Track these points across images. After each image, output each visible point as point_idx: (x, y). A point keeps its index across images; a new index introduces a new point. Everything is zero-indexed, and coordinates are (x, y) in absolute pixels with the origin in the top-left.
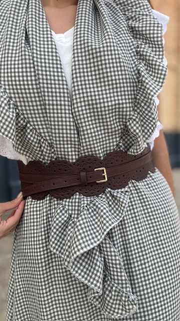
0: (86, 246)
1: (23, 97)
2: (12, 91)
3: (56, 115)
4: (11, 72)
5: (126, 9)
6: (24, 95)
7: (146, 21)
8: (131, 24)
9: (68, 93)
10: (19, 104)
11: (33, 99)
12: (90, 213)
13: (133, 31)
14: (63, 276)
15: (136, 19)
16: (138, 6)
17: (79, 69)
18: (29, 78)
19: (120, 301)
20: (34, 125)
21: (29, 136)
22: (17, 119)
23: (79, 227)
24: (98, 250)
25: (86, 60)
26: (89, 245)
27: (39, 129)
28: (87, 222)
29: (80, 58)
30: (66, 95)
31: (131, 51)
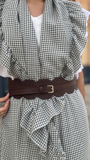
0: (40, 126)
1: (15, 48)
2: (10, 44)
3: (30, 58)
4: (10, 35)
5: (69, 7)
6: (16, 47)
7: (79, 14)
8: (71, 15)
9: (37, 47)
10: (13, 51)
11: (20, 49)
12: (43, 109)
13: (71, 19)
14: (27, 140)
15: (74, 13)
16: (75, 6)
17: (44, 35)
18: (19, 38)
19: (57, 154)
20: (19, 62)
21: (16, 67)
22: (11, 58)
23: (37, 116)
24: (46, 128)
25: (48, 31)
26: (41, 125)
27: (22, 64)
28: (41, 113)
29: (45, 30)
30: (36, 48)
31: (70, 29)
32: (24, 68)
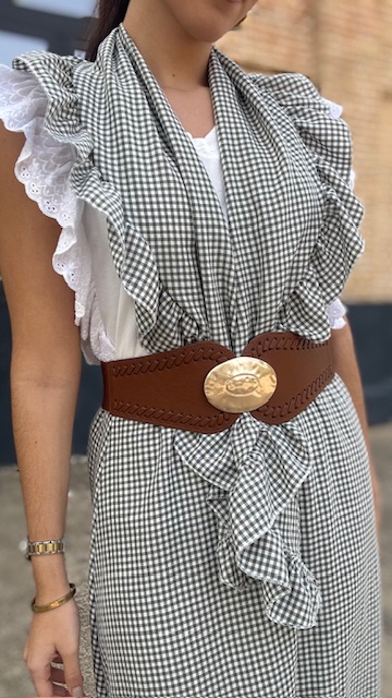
32: (192, 314)
